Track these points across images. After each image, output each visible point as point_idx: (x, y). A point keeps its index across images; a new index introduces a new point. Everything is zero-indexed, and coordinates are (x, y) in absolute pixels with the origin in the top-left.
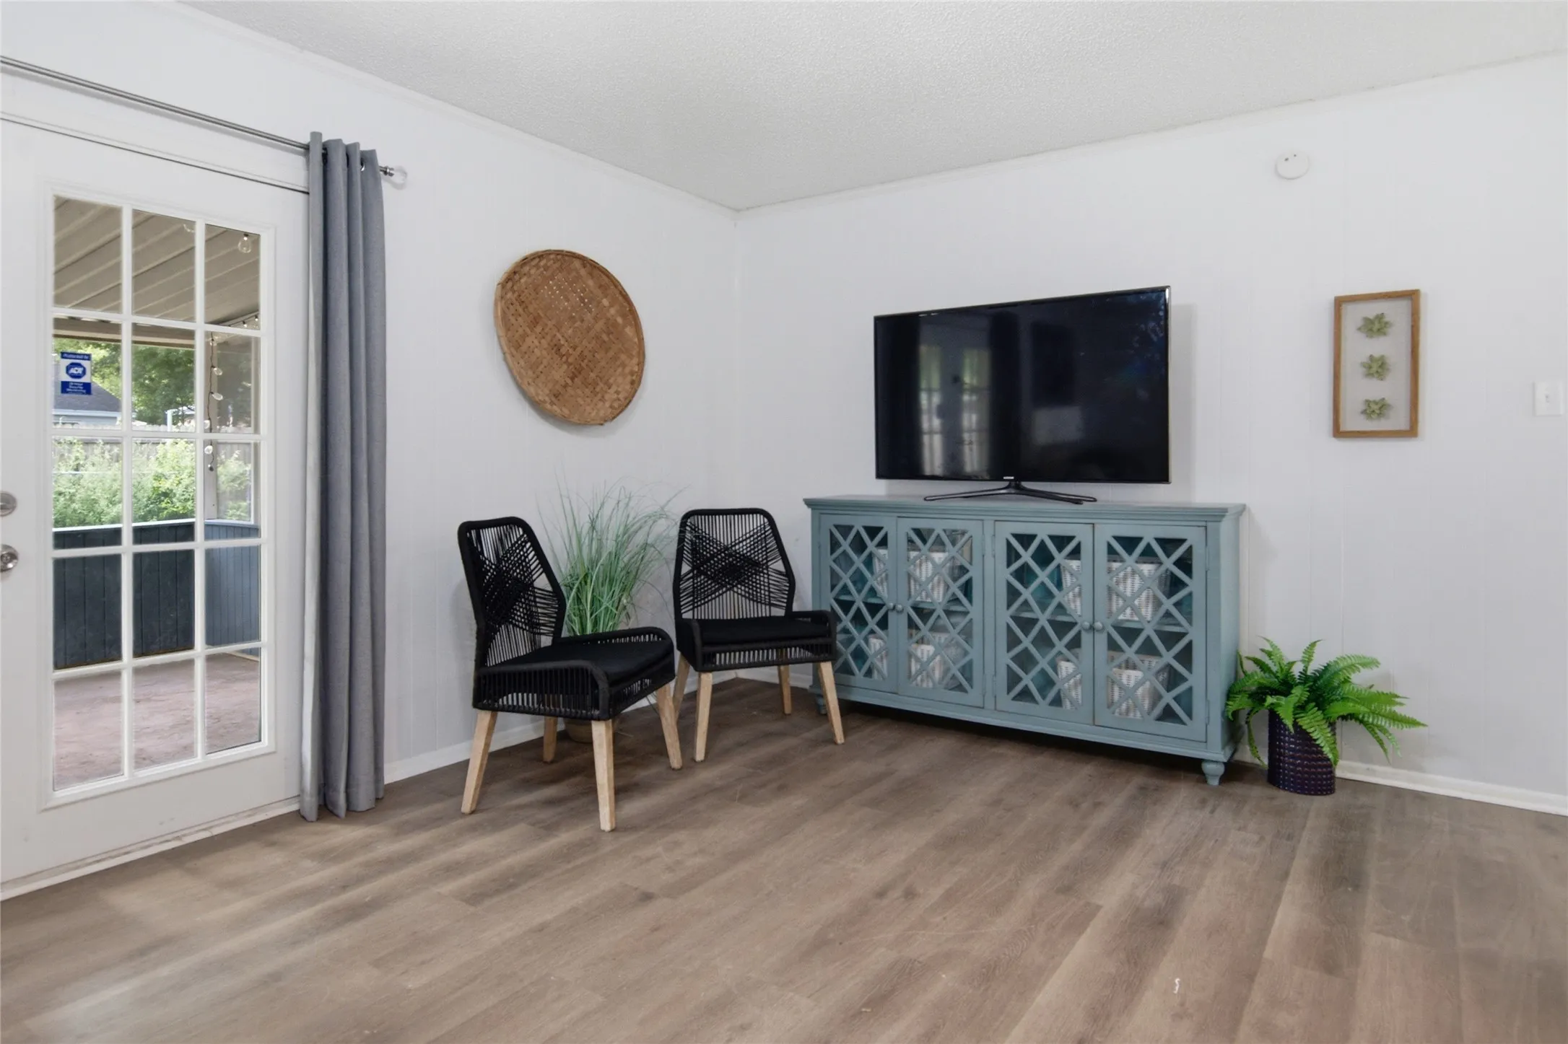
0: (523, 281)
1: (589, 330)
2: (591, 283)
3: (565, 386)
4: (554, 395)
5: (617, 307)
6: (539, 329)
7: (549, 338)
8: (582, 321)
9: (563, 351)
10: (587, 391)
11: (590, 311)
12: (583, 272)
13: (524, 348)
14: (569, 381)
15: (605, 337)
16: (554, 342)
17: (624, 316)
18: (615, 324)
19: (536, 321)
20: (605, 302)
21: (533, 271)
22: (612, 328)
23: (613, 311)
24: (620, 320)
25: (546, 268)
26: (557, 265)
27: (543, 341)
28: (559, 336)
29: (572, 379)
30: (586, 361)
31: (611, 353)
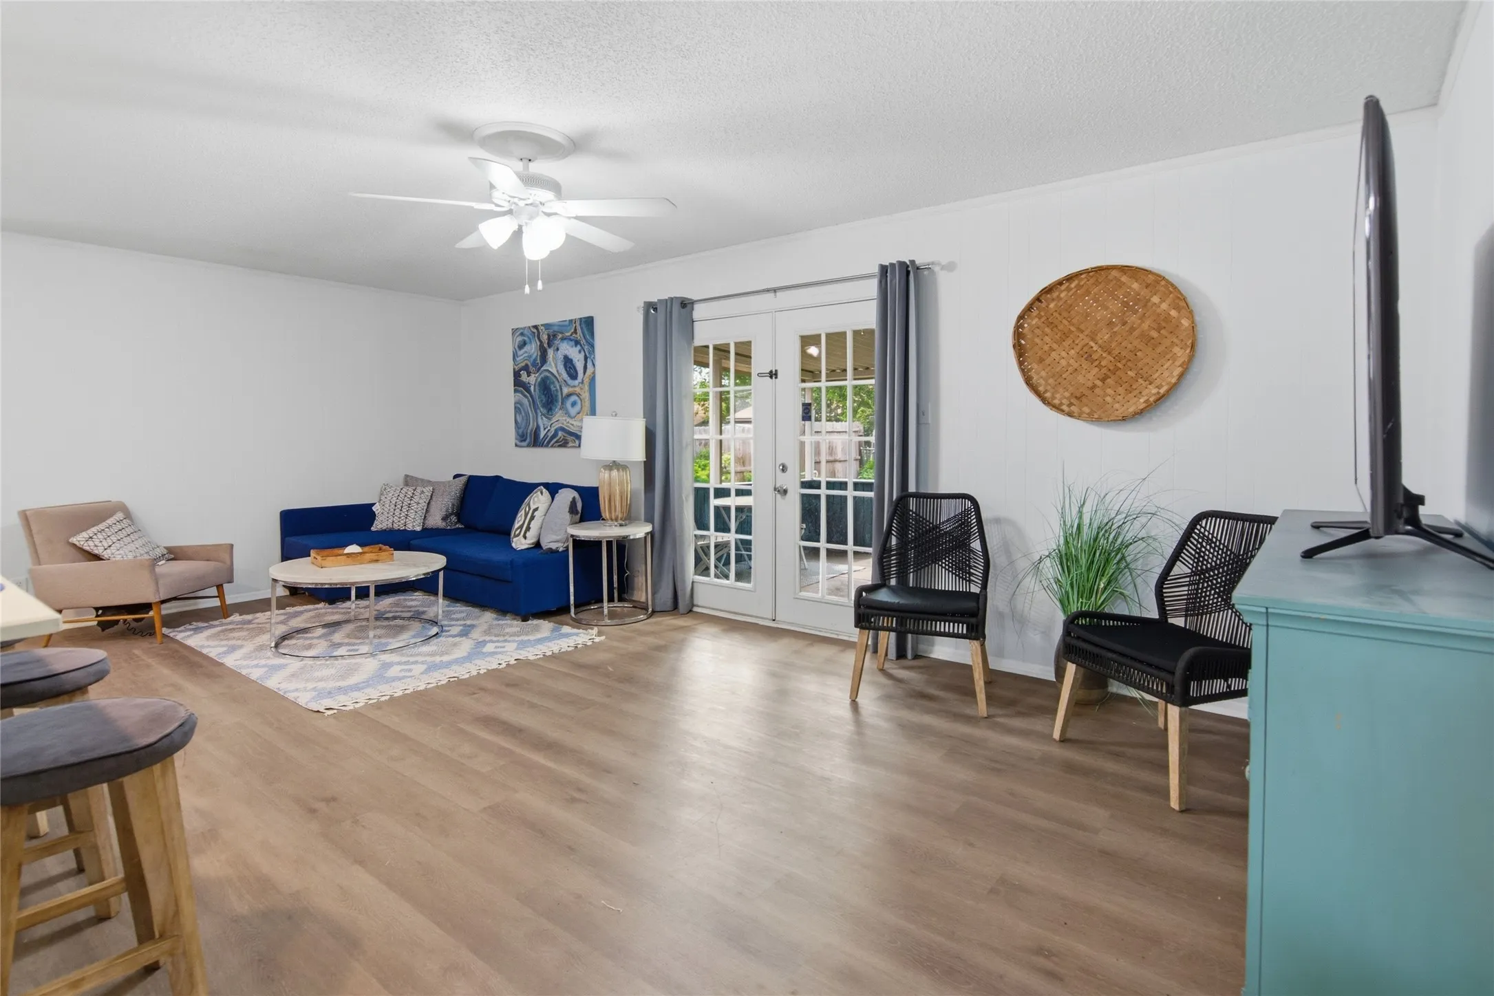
0: (1052, 306)
1: (1132, 329)
2: (1135, 286)
3: (1094, 387)
4: (1076, 397)
5: (1168, 301)
6: (1069, 341)
7: (1078, 349)
8: (1124, 324)
9: (1095, 356)
10: (1121, 390)
11: (1136, 312)
12: (1124, 279)
13: (1048, 361)
14: (1099, 383)
15: (1154, 334)
16: (1085, 349)
17: (1178, 308)
18: (1168, 319)
19: (1066, 335)
20: (1155, 299)
21: (1063, 295)
22: (1163, 323)
23: (1164, 306)
24: (1173, 313)
25: (1079, 287)
26: (1092, 281)
27: (1072, 352)
28: (1092, 344)
29: (1103, 380)
30: (1124, 362)
31: (1159, 349)
